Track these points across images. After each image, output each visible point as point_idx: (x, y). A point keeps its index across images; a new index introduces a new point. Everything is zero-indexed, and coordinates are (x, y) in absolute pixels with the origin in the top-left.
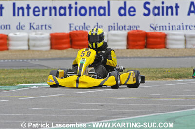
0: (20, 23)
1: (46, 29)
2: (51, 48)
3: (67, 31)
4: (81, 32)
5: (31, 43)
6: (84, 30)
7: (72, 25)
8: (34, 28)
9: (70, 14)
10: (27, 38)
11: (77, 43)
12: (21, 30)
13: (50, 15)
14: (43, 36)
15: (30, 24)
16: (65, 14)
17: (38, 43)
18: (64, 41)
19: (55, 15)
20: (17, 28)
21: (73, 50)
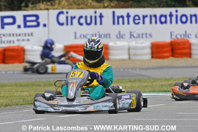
0: (120, 32)
1: (146, 37)
2: (153, 57)
3: (168, 40)
4: (182, 41)
5: (132, 52)
6: (185, 38)
7: (173, 34)
8: (134, 37)
9: (171, 22)
10: (127, 47)
11: (178, 51)
12: (121, 39)
13: (151, 23)
14: (143, 45)
15: (131, 33)
16: (166, 22)
17: (138, 52)
18: (166, 49)
19: (156, 23)
20: (117, 37)
21: (174, 59)
